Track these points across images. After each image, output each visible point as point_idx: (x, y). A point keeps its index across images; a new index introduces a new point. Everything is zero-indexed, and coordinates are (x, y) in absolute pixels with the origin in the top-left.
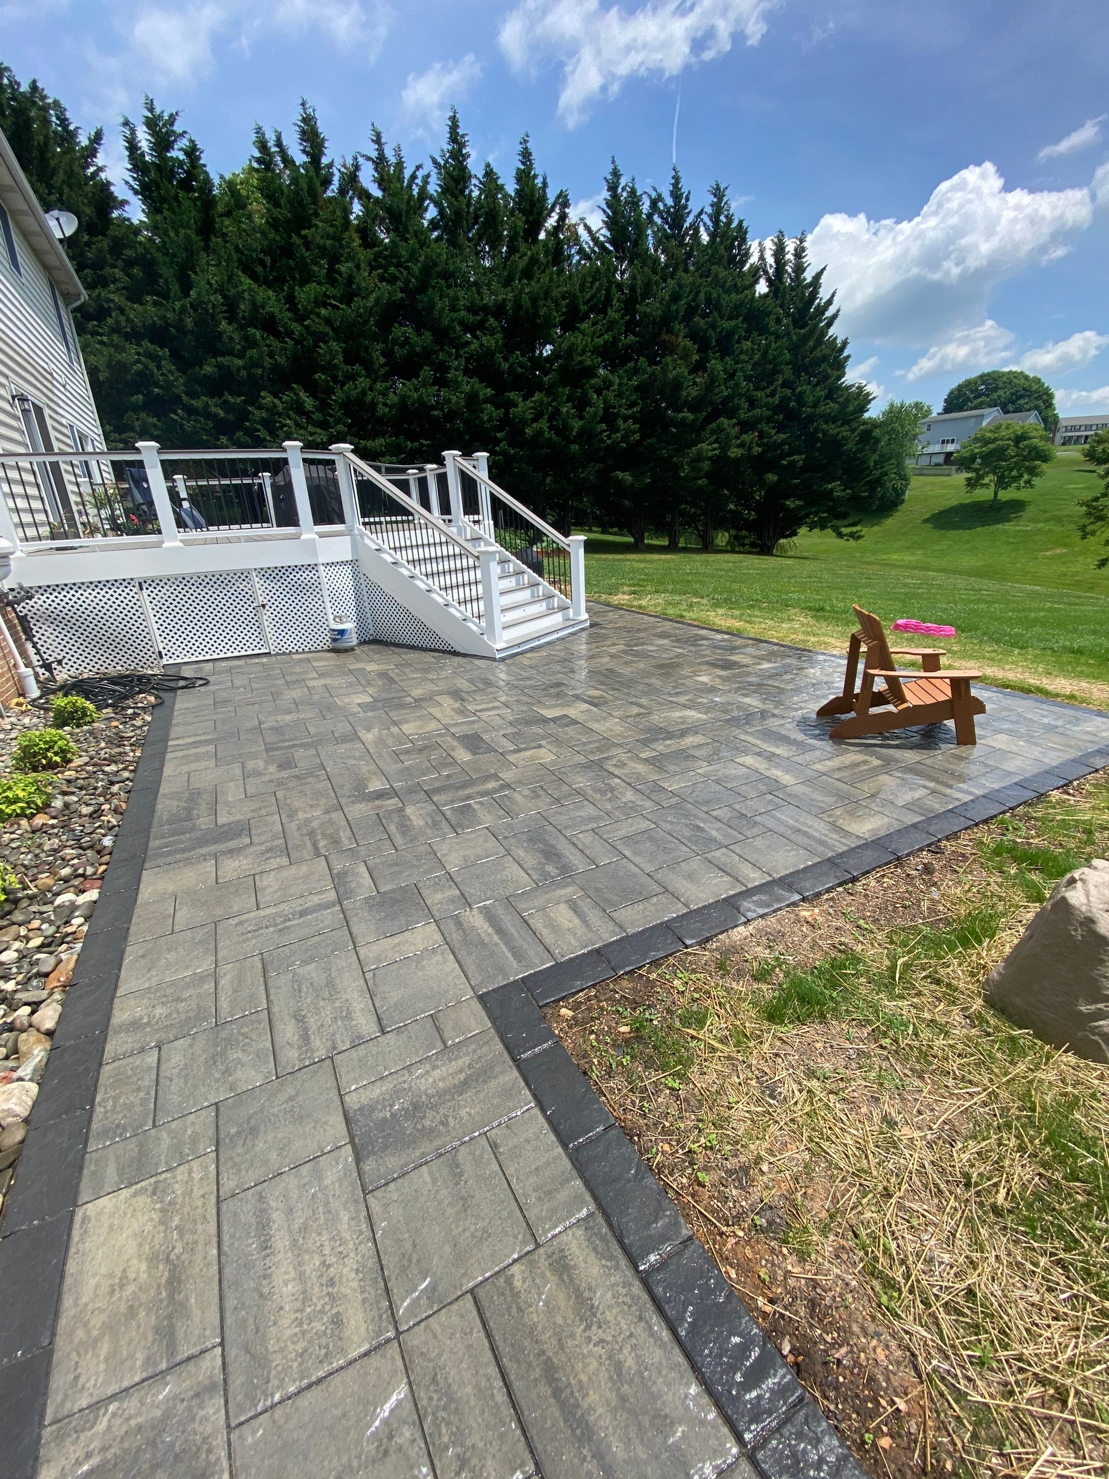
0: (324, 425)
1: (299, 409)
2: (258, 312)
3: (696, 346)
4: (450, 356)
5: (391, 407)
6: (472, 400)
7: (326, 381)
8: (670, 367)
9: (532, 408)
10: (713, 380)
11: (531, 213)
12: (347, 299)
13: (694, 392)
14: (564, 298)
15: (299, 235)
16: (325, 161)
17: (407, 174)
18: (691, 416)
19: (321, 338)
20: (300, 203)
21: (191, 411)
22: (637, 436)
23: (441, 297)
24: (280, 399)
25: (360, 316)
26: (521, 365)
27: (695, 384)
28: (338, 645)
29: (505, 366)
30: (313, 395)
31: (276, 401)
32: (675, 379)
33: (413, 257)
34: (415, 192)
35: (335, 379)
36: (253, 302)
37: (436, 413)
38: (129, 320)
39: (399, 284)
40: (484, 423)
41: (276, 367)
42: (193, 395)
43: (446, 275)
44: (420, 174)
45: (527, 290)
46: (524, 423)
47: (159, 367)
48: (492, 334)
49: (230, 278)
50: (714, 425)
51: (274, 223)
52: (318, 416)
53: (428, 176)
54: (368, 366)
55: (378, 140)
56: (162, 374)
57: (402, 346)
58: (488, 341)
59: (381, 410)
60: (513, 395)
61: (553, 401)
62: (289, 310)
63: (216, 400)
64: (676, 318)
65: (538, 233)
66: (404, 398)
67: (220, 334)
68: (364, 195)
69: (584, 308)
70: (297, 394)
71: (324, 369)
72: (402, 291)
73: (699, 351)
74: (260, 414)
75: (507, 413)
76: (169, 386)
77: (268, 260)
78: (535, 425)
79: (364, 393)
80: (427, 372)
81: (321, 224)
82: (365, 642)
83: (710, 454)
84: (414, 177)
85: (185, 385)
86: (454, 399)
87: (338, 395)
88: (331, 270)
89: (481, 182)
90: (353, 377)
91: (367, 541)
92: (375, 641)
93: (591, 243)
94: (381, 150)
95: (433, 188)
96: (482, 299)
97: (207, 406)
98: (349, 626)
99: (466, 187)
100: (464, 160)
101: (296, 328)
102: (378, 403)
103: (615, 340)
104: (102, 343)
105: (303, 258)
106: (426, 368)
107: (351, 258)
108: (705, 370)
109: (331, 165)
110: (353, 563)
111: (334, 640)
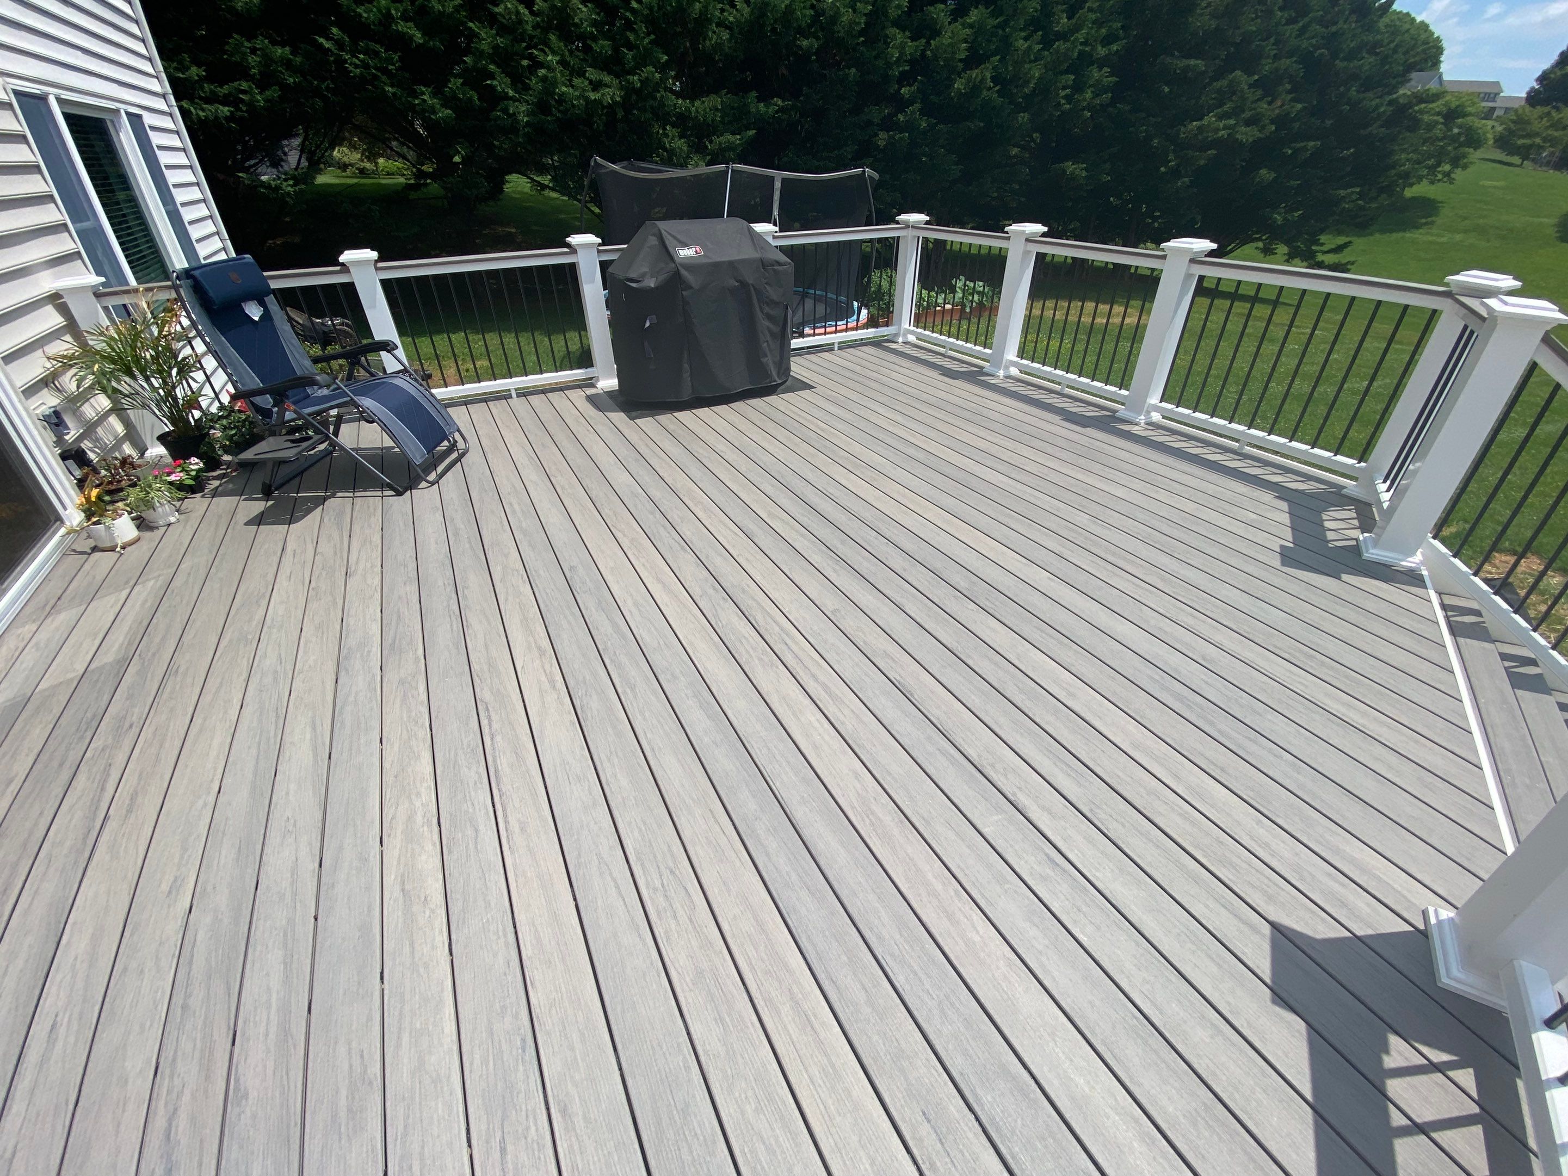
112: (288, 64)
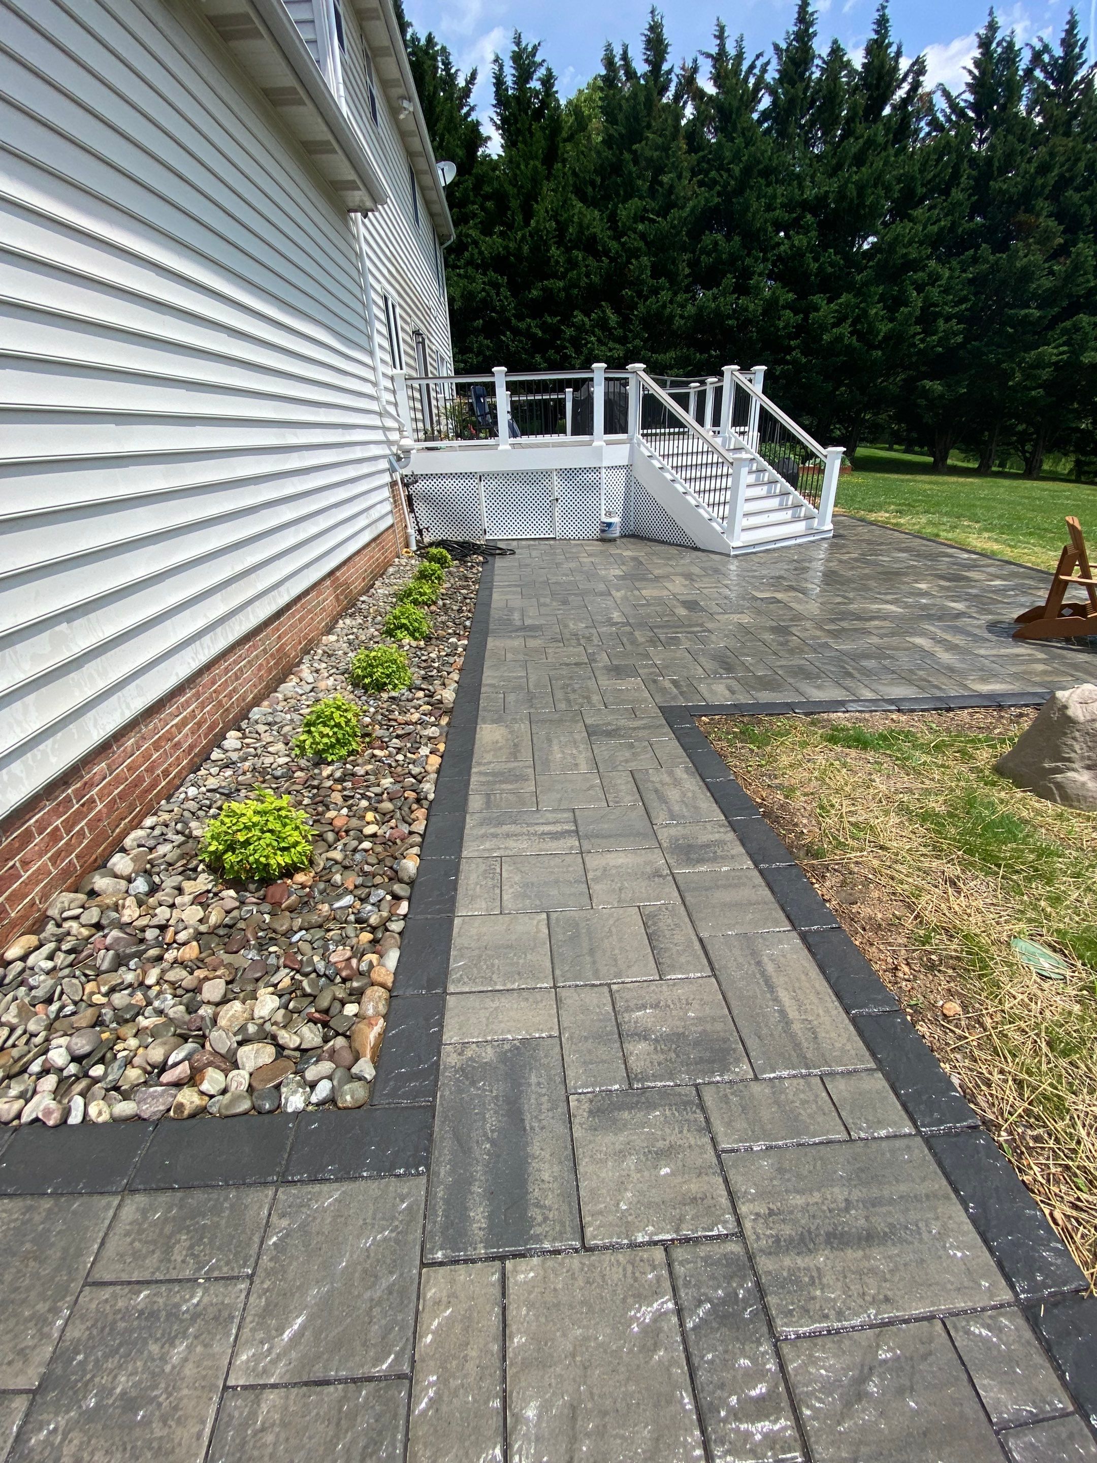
0: (622, 341)
1: (603, 324)
2: (583, 234)
3: (1062, 228)
4: (756, 260)
5: (689, 317)
6: (771, 308)
7: (632, 296)
8: (1021, 254)
9: (836, 311)
10: (1077, 267)
11: (878, 87)
12: (664, 212)
13: (1047, 283)
14: (899, 181)
15: (630, 151)
16: (665, 67)
17: (745, 66)
18: (1037, 313)
19: (634, 253)
20: (637, 119)
21: (516, 332)
22: (960, 339)
23: (758, 198)
24: (589, 316)
25: (673, 227)
26: (832, 264)
27: (1051, 272)
28: (605, 535)
29: (814, 266)
30: (617, 311)
31: (586, 319)
32: (1024, 269)
33: (737, 157)
34: (752, 81)
35: (640, 294)
36: (580, 224)
37: (730, 322)
38: (481, 253)
39: (718, 188)
40: (778, 330)
41: (591, 285)
42: (520, 318)
43: (767, 173)
44: (759, 64)
45: (855, 178)
46: (823, 328)
47: (498, 294)
48: (805, 234)
49: (565, 202)
50: (1068, 324)
51: (608, 142)
52: (619, 332)
53: (768, 63)
54: (672, 278)
55: (721, 36)
56: (500, 300)
57: (709, 254)
58: (800, 240)
59: (678, 322)
60: (818, 299)
61: (861, 302)
62: (609, 228)
63: (538, 321)
64: (1039, 194)
65: (882, 109)
66: (701, 309)
67: (549, 258)
68: (699, 95)
69: (921, 191)
70: (604, 312)
71: (631, 284)
72: (719, 194)
73: (1064, 232)
74: (569, 332)
75: (806, 319)
76: (504, 309)
77: (598, 180)
78: (835, 330)
79: (664, 306)
80: (730, 280)
81: (651, 136)
82: (625, 536)
83: (1054, 359)
84: (752, 67)
85: (515, 308)
86: (752, 307)
87: (641, 309)
88: (655, 181)
89: (824, 62)
90: (655, 291)
91: (643, 449)
92: (633, 536)
93: (948, 111)
94: (722, 46)
95: (771, 75)
96: (802, 194)
97: (529, 326)
98: (616, 520)
99: (806, 70)
100: (809, 40)
101: (614, 245)
102: (674, 316)
103: (954, 226)
104: (459, 275)
105: (630, 173)
106: (729, 276)
107: (675, 167)
108: (1069, 254)
109: (670, 71)
110: (629, 468)
111: (603, 531)
112: (488, 347)
